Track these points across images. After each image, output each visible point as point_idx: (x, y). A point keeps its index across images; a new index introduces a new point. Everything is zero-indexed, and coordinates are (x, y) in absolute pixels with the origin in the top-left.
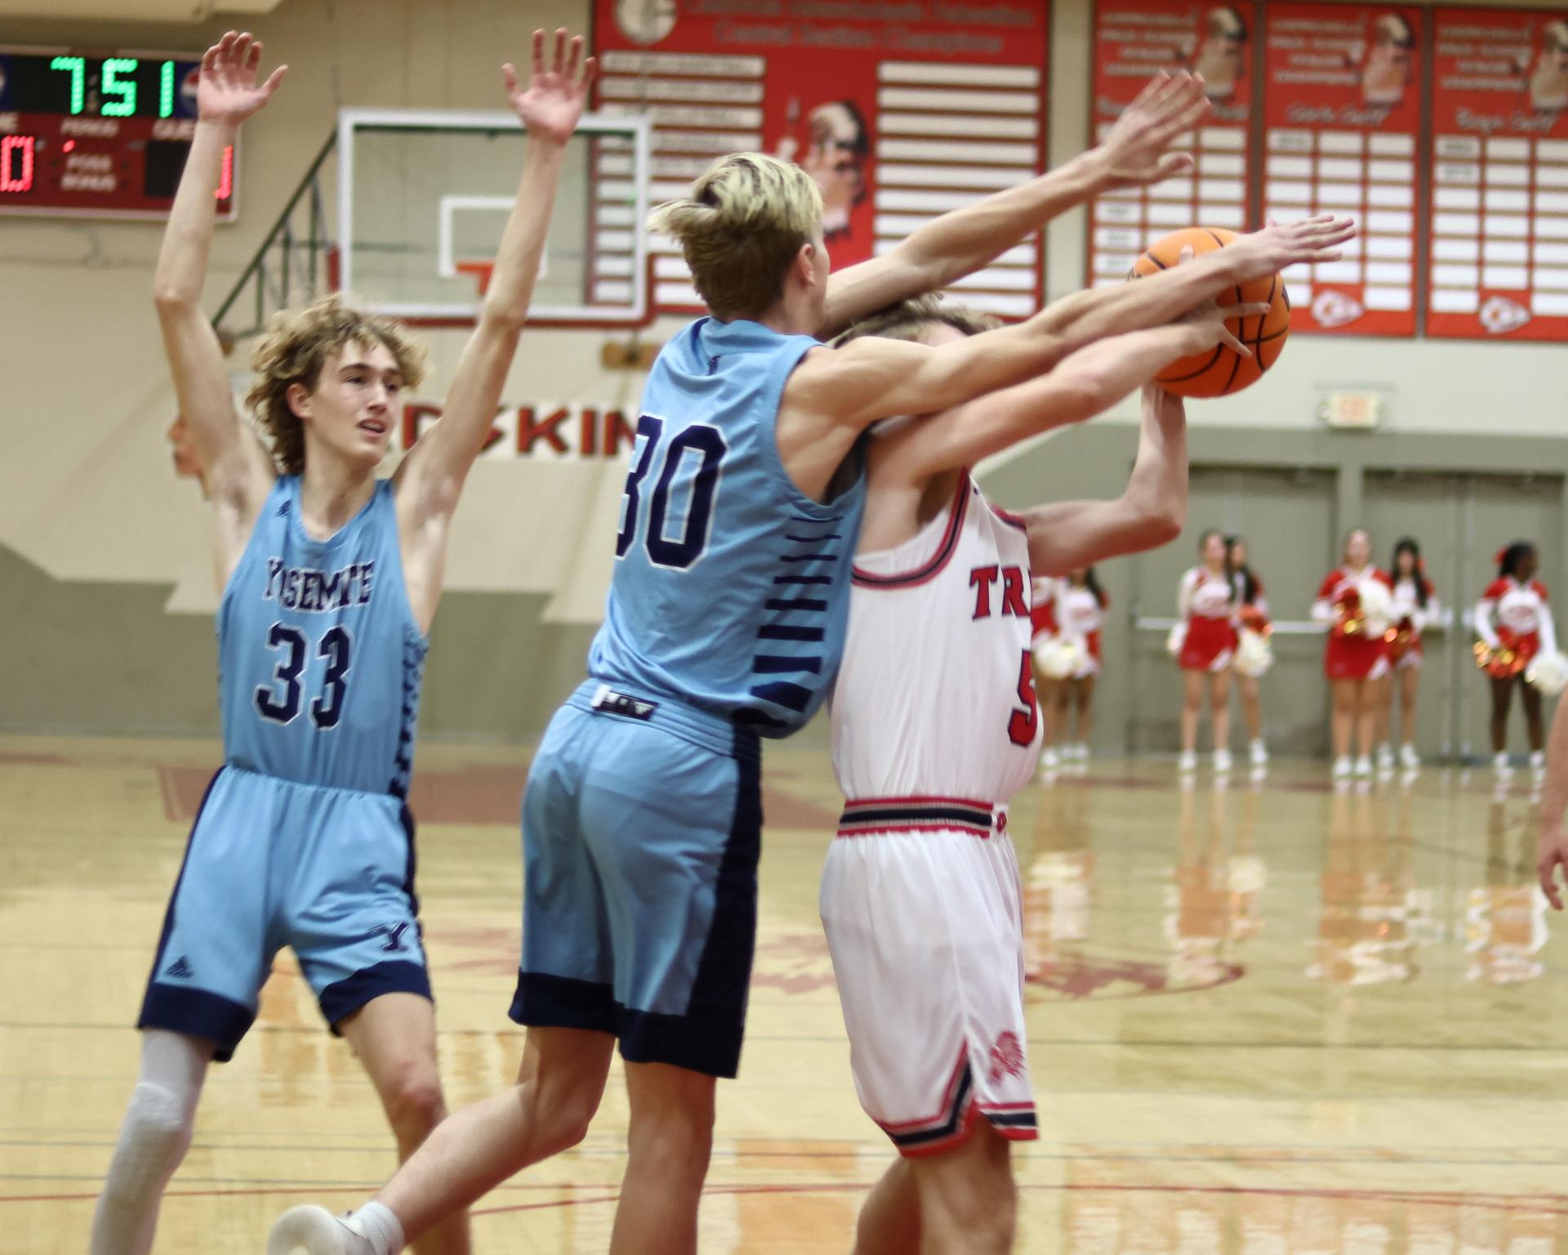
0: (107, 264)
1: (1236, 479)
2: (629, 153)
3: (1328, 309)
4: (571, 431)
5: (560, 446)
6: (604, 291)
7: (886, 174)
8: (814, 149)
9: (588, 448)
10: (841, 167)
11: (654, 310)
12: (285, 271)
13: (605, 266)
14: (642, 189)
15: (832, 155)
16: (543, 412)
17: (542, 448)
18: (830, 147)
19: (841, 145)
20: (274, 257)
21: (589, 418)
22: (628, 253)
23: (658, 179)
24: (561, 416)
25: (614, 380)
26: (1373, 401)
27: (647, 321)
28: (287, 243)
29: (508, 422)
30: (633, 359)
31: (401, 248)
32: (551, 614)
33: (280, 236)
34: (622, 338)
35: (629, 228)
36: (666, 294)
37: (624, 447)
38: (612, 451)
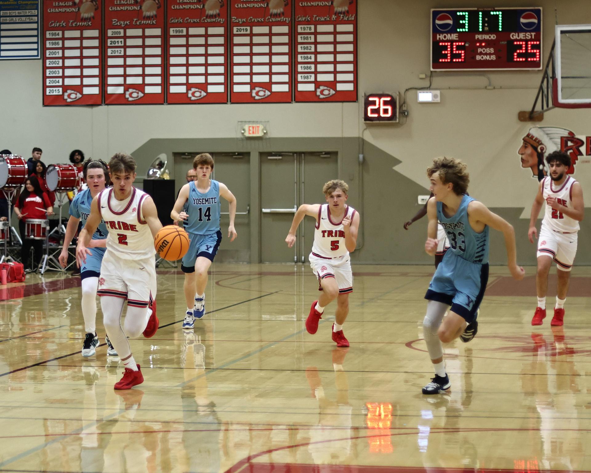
0: (494, 88)
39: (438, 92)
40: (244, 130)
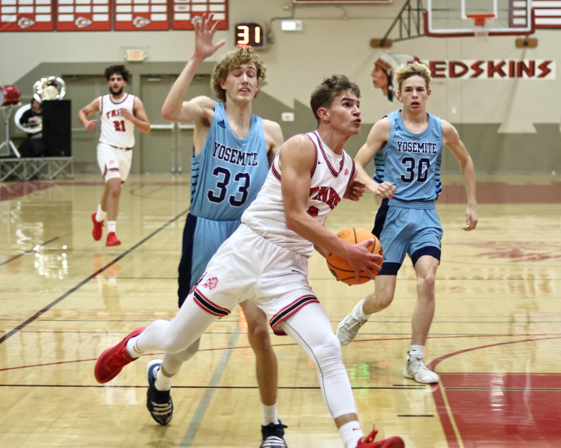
0: (349, 18)
4: (506, 69)
5: (502, 74)
6: (516, 21)
9: (512, 75)
11: (535, 27)
12: (409, 18)
13: (516, 13)
16: (496, 63)
17: (496, 75)
20: (405, 14)
21: (512, 64)
22: (525, 9)
24: (503, 63)
25: (520, 51)
27: (532, 31)
28: (410, 10)
29: (484, 67)
30: (526, 44)
31: (448, 10)
32: (501, 130)
33: (407, 8)
34: (523, 37)
35: (525, 0)
36: (538, 21)
37: (524, 74)
38: (520, 75)
39: (300, 22)
40: (126, 54)
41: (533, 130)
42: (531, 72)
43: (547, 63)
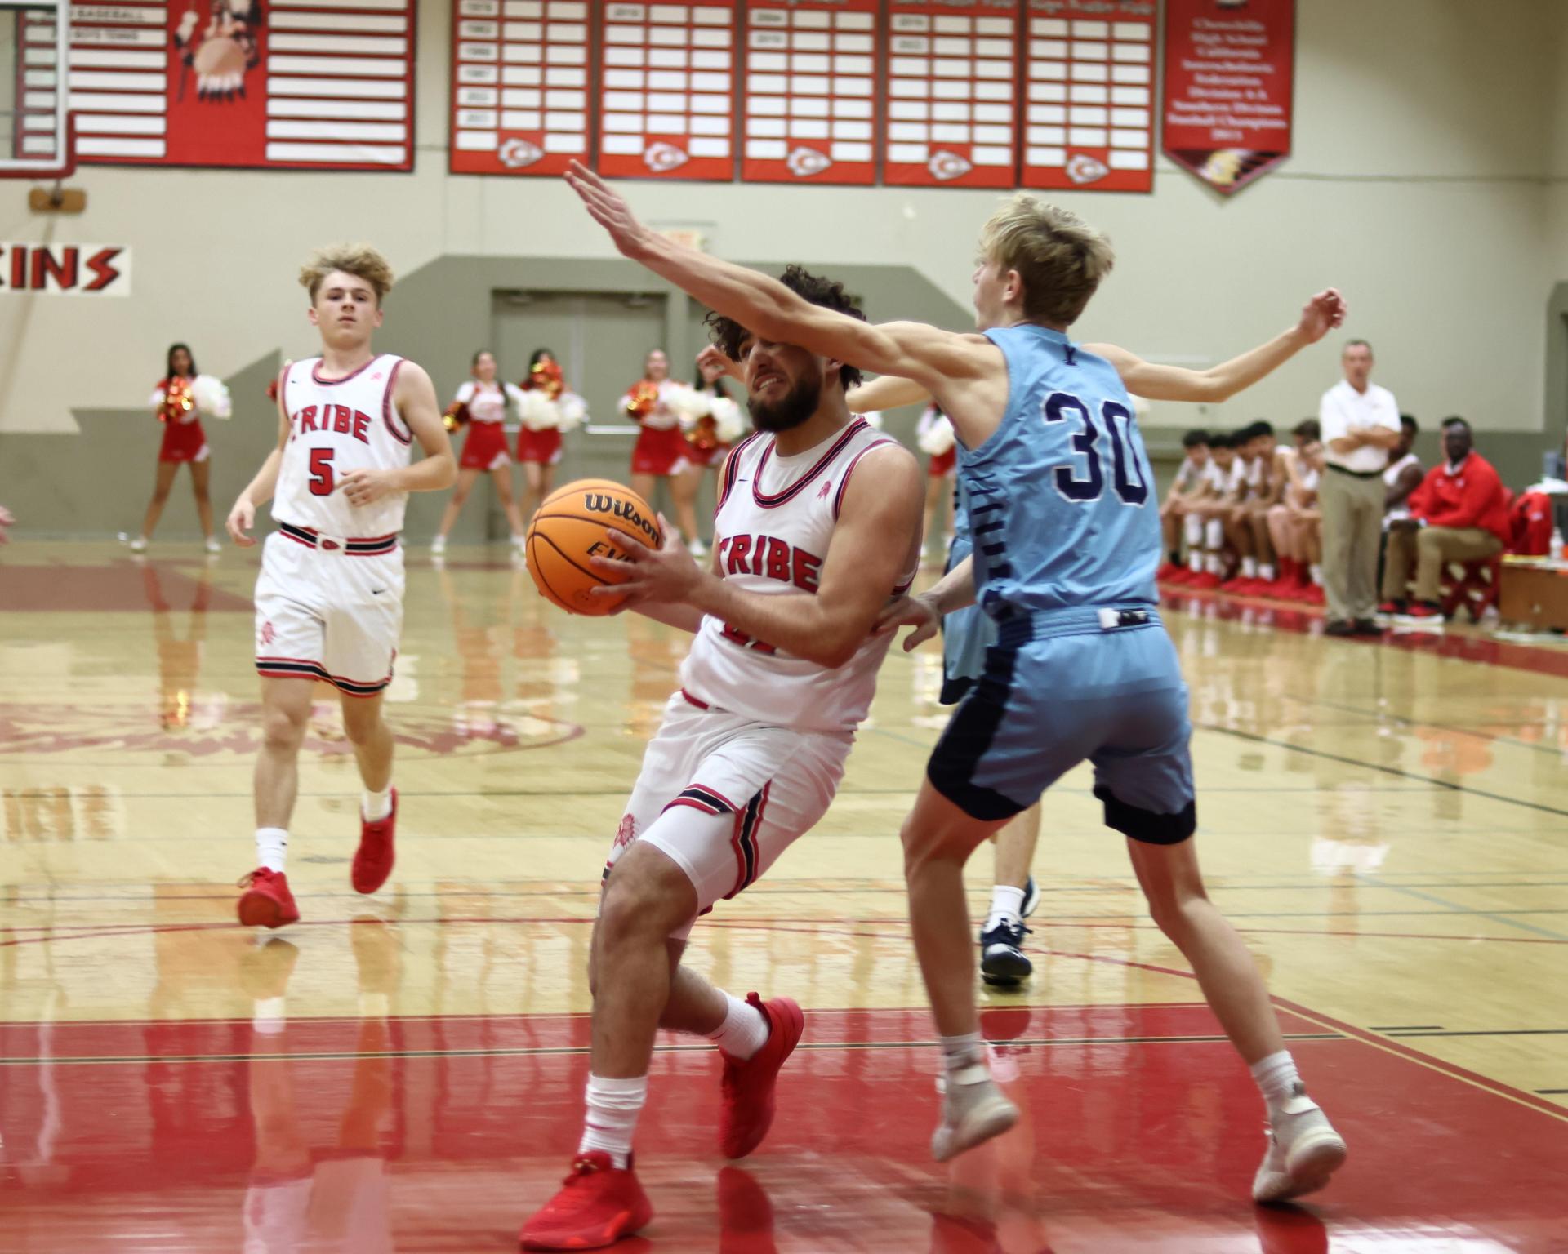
1: (580, 304)
2: (52, 24)
3: (658, 157)
6: (31, 144)
7: (276, 42)
8: (214, 19)
10: (237, 36)
11: (75, 161)
13: (32, 122)
14: (63, 56)
15: (229, 26)
18: (227, 17)
19: (237, 17)
22: (52, 112)
23: (75, 46)
25: (41, 221)
26: (697, 235)
27: (68, 171)
30: (56, 204)
34: (48, 185)
35: (52, 89)
36: (84, 147)
37: (51, 280)
38: (40, 284)
41: (70, 426)
42: (68, 277)
43: (111, 254)
